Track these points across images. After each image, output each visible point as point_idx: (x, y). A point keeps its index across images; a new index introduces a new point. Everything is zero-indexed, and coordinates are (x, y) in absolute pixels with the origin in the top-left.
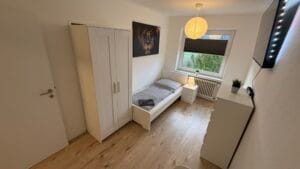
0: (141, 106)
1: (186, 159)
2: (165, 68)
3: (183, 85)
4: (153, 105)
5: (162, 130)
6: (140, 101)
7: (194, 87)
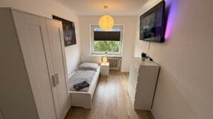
0: (78, 90)
1: (128, 117)
2: (81, 55)
3: (99, 64)
4: (88, 85)
5: (101, 103)
6: (75, 86)
7: (108, 64)
